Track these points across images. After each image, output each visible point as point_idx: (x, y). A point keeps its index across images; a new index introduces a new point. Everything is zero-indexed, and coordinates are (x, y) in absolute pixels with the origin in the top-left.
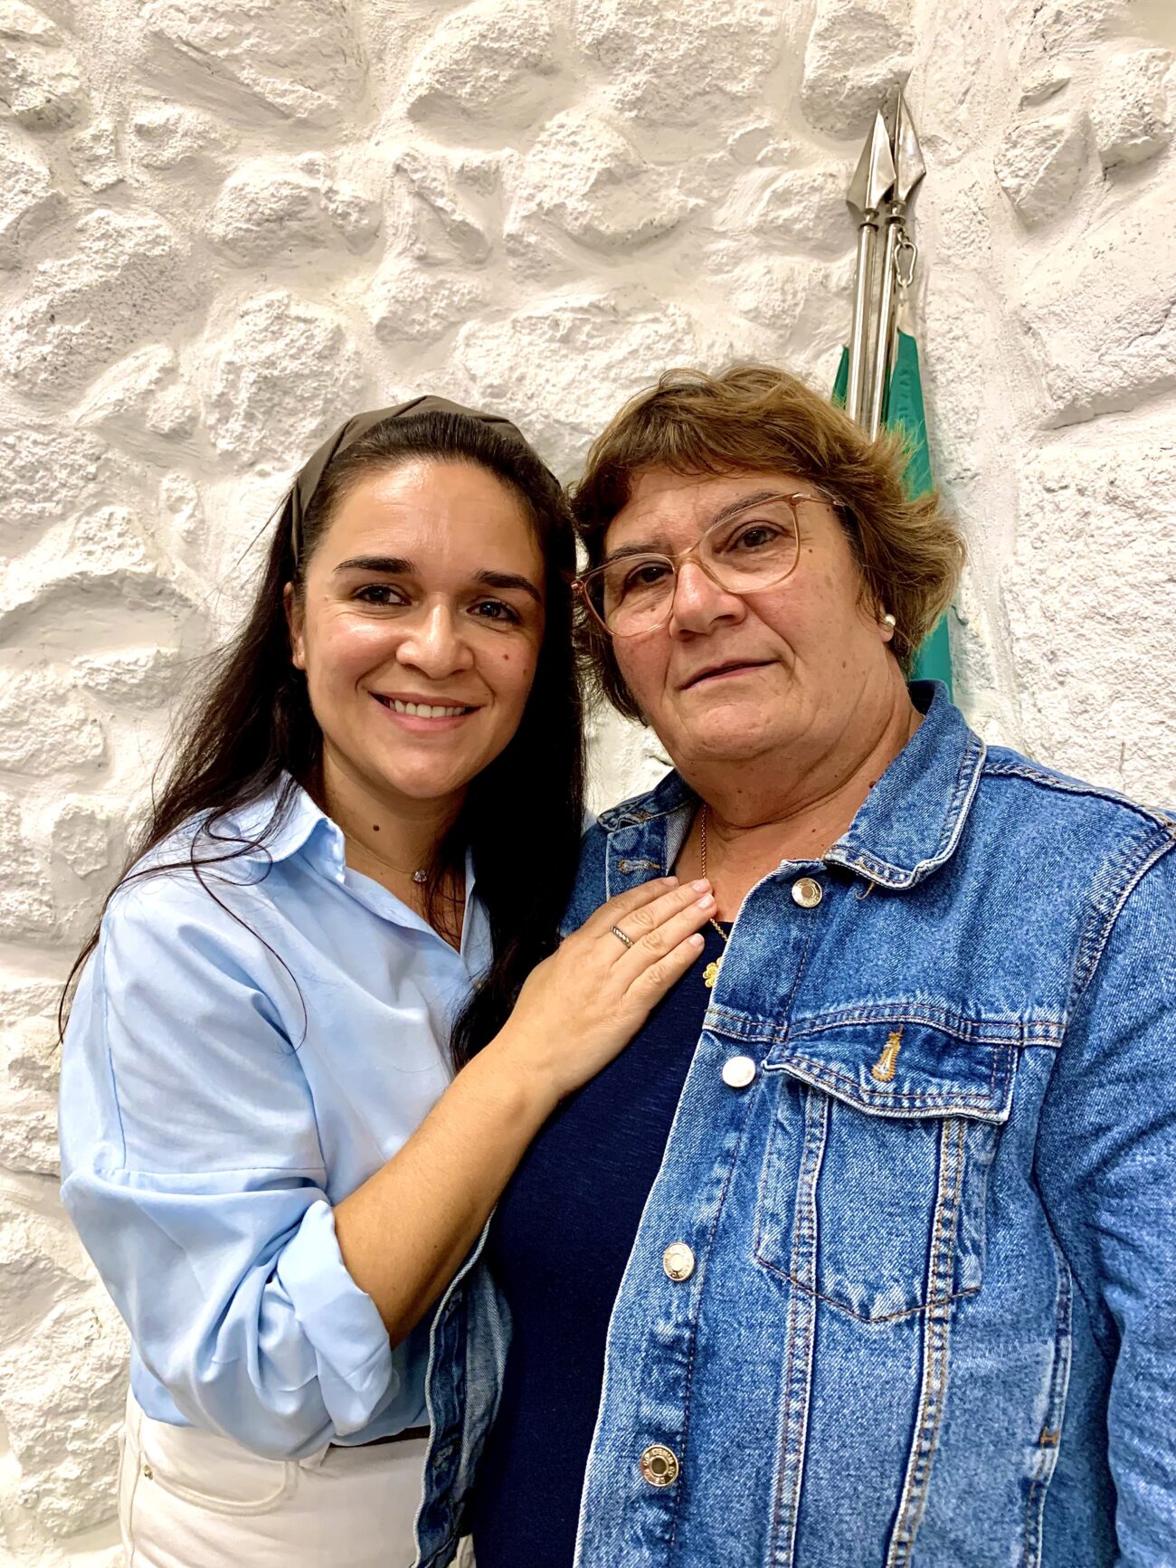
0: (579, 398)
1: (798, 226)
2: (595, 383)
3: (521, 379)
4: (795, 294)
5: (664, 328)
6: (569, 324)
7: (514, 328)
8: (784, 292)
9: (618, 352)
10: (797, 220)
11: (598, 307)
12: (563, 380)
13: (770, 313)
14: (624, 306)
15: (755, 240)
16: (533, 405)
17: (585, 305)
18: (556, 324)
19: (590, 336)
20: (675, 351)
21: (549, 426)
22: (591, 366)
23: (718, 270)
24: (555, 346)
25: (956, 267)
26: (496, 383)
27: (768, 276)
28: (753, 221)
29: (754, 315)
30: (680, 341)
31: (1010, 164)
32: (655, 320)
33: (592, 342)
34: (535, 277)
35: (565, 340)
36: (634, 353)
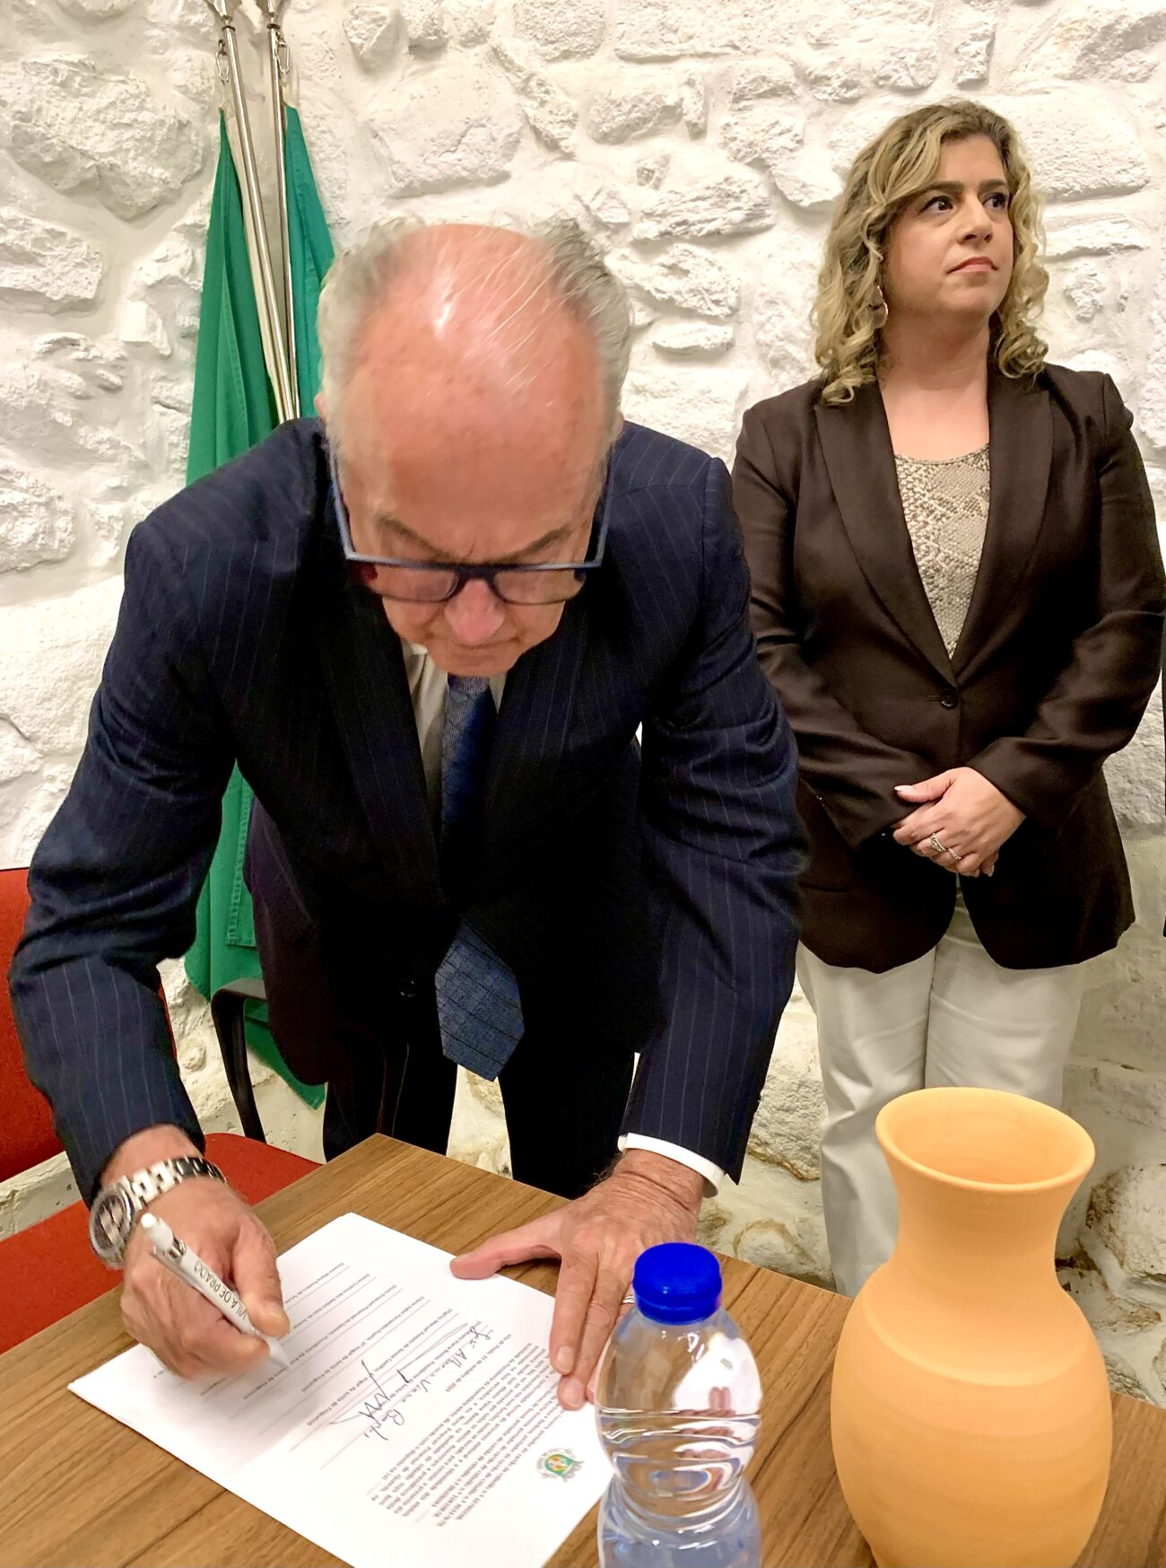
0: (81, 133)
1: (203, 30)
2: (90, 123)
3: (39, 110)
4: (208, 79)
5: (131, 89)
6: (66, 74)
7: (24, 68)
8: (202, 78)
9: (102, 101)
10: (202, 25)
11: (84, 64)
12: (69, 115)
13: (194, 91)
14: (99, 68)
15: (177, 34)
16: (52, 132)
17: (76, 61)
18: (56, 72)
19: (80, 84)
20: (141, 108)
21: (65, 149)
22: (85, 108)
23: (155, 51)
24: (57, 88)
25: (316, 84)
26: (24, 110)
27: (189, 64)
28: (174, 19)
29: (184, 89)
30: (144, 100)
31: (354, 28)
32: (123, 82)
33: (84, 90)
34: (34, 32)
35: (63, 85)
36: (113, 104)
